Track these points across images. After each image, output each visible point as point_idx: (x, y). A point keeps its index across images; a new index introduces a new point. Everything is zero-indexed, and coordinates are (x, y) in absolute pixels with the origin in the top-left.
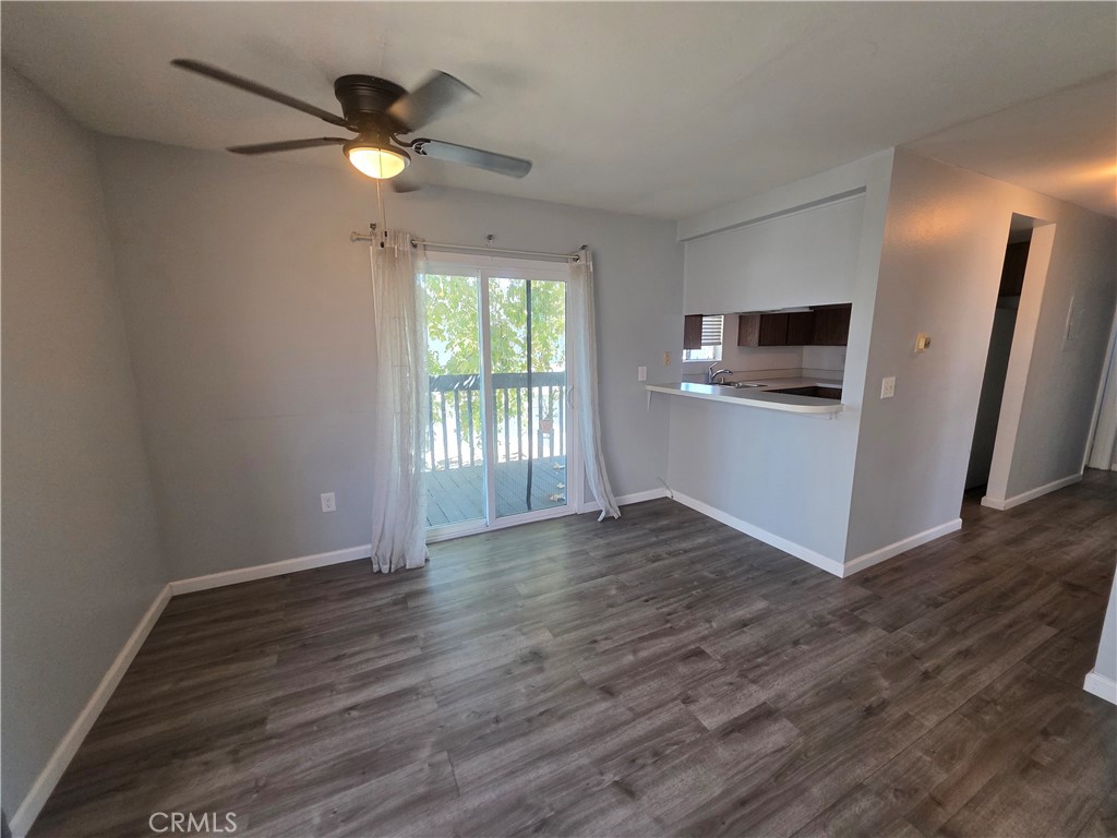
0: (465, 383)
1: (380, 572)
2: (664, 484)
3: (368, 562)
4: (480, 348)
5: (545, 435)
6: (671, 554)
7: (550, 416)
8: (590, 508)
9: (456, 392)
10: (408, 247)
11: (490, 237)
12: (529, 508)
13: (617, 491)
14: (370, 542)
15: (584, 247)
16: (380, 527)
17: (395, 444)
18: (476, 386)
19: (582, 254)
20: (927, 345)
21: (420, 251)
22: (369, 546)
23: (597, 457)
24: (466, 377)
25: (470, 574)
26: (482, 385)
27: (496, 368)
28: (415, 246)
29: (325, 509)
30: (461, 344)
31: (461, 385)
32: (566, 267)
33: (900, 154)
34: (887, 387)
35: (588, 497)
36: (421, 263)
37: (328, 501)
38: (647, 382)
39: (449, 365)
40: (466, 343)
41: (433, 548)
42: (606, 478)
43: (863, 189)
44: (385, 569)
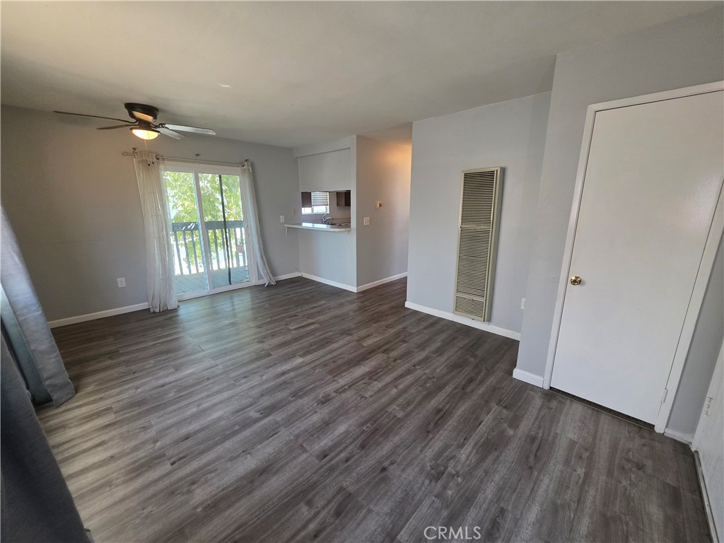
0: (189, 227)
1: (154, 312)
2: (297, 270)
3: (149, 309)
4: (196, 207)
5: (240, 254)
6: (294, 293)
7: (242, 243)
8: (261, 282)
9: (184, 231)
10: (155, 160)
11: (197, 155)
12: (230, 284)
13: (274, 273)
14: (147, 301)
15: (246, 160)
16: (152, 292)
17: (156, 252)
18: (196, 228)
19: (246, 163)
20: (380, 205)
21: (161, 161)
22: (147, 303)
23: (262, 257)
24: (190, 223)
25: (201, 308)
26: (200, 227)
27: (208, 219)
28: (158, 159)
29: (120, 286)
30: (182, 205)
31: (186, 228)
32: (239, 169)
33: (358, 137)
34: (366, 221)
35: (260, 277)
36: (162, 167)
37: (121, 282)
38: (285, 223)
39: (176, 218)
40: (186, 205)
41: (181, 303)
42: (267, 267)
43: (349, 148)
44: (157, 310)
